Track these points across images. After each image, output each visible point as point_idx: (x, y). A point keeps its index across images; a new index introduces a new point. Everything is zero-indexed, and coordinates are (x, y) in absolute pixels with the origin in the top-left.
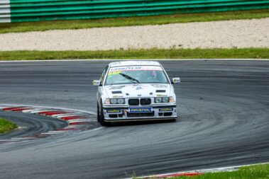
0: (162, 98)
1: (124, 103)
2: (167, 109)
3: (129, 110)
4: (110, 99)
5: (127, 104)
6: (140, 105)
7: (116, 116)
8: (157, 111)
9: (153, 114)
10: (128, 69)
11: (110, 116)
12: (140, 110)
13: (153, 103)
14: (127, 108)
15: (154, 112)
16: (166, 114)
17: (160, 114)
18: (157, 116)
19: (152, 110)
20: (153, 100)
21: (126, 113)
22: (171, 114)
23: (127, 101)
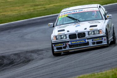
0: (94, 31)
1: (66, 38)
2: (98, 39)
3: (70, 43)
4: (56, 36)
5: (68, 39)
6: (78, 39)
7: (61, 48)
8: (90, 41)
9: (88, 43)
10: (73, 12)
11: (57, 49)
12: (78, 42)
13: (87, 36)
14: (68, 42)
15: (88, 42)
16: (98, 43)
17: (94, 43)
18: (91, 45)
19: (87, 41)
20: (87, 33)
21: (68, 45)
22: (101, 42)
23: (68, 36)
